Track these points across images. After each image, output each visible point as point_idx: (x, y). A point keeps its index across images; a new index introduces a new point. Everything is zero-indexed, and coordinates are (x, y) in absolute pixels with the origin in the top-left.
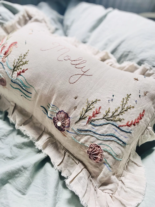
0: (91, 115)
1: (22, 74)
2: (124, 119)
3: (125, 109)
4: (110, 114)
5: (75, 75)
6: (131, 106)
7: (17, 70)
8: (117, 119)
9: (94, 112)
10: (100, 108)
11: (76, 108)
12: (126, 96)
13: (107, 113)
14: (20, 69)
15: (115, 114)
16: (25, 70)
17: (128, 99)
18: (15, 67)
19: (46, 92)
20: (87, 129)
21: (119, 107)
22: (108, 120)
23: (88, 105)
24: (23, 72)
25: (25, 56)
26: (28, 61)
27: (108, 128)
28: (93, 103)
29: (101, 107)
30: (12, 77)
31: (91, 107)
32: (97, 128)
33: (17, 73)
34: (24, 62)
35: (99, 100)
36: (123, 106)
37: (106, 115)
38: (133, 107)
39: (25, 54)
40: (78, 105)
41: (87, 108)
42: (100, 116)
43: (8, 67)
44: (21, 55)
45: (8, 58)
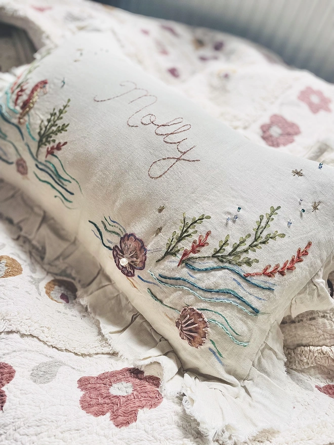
0: (189, 248)
1: (56, 152)
2: (257, 261)
3: (263, 239)
4: (229, 249)
5: (164, 159)
6: (277, 232)
7: (47, 143)
8: (241, 259)
9: (195, 242)
10: (208, 234)
11: (159, 230)
12: (269, 212)
13: (222, 246)
14: (52, 142)
15: (238, 250)
16: (61, 145)
17: (273, 217)
18: (42, 138)
20: (178, 276)
21: (249, 235)
23: (184, 226)
24: (58, 148)
25: (61, 112)
26: (68, 125)
27: (221, 277)
28: (196, 222)
29: (210, 231)
30: (37, 156)
31: (191, 231)
32: (198, 275)
33: (46, 149)
34: (59, 127)
35: (208, 217)
36: (260, 231)
37: (220, 250)
38: (283, 236)
39: (62, 108)
40: (164, 225)
41: (182, 233)
42: (206, 251)
43: (30, 136)
44: (53, 111)
45: (29, 116)
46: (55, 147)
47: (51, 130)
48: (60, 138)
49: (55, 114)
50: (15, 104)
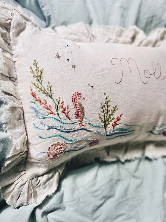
1: (118, 122)
7: (109, 123)
14: (112, 120)
16: (119, 117)
24: (118, 120)
25: (107, 103)
26: (116, 106)
30: (107, 132)
33: (111, 125)
34: (112, 110)
39: (106, 100)
43: (95, 126)
44: (102, 105)
45: (86, 118)
46: (116, 120)
47: (108, 115)
48: (116, 115)
49: (104, 106)
50: (69, 119)
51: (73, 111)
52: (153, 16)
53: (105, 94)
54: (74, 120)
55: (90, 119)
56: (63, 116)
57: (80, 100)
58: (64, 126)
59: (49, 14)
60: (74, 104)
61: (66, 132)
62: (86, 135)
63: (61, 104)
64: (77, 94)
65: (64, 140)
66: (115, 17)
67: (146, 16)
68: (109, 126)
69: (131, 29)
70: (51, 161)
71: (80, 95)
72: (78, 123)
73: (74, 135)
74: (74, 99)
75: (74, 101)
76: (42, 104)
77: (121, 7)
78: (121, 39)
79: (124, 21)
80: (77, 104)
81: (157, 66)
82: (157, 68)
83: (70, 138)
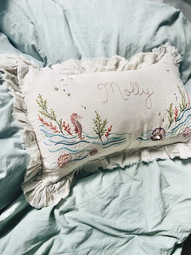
0: (175, 116)
1: (110, 133)
2: (187, 103)
4: (182, 106)
6: (183, 92)
7: (103, 134)
8: (185, 106)
9: (175, 113)
10: (176, 108)
11: (163, 120)
12: (179, 88)
14: (105, 132)
15: (183, 104)
16: (110, 128)
18: (99, 134)
19: (138, 128)
20: (177, 125)
21: (182, 98)
22: (183, 111)
23: (169, 112)
24: (109, 131)
25: (98, 118)
26: (106, 120)
27: (185, 114)
28: (171, 108)
30: (102, 142)
31: (172, 112)
32: (181, 120)
33: (104, 135)
34: (103, 123)
35: (172, 104)
36: (182, 95)
37: (181, 109)
40: (164, 117)
41: (170, 114)
42: (179, 112)
43: (92, 138)
44: (95, 121)
45: (84, 132)
46: (108, 131)
47: (101, 128)
48: (107, 127)
49: (96, 121)
50: (71, 134)
51: (72, 128)
52: (130, 45)
53: (96, 112)
54: (75, 134)
55: (87, 133)
56: (65, 133)
57: (77, 119)
58: (67, 140)
59: (45, 56)
60: (73, 123)
61: (70, 145)
62: (86, 146)
63: (63, 124)
64: (74, 114)
65: (70, 151)
66: (99, 50)
67: (125, 45)
68: (103, 136)
69: (113, 58)
70: (62, 169)
71: (76, 115)
72: (78, 137)
73: (77, 146)
74: (72, 118)
75: (72, 120)
76: (48, 126)
77: (103, 42)
78: (107, 67)
79: (107, 53)
80: (75, 122)
81: (135, 85)
82: (135, 87)
83: (74, 150)
